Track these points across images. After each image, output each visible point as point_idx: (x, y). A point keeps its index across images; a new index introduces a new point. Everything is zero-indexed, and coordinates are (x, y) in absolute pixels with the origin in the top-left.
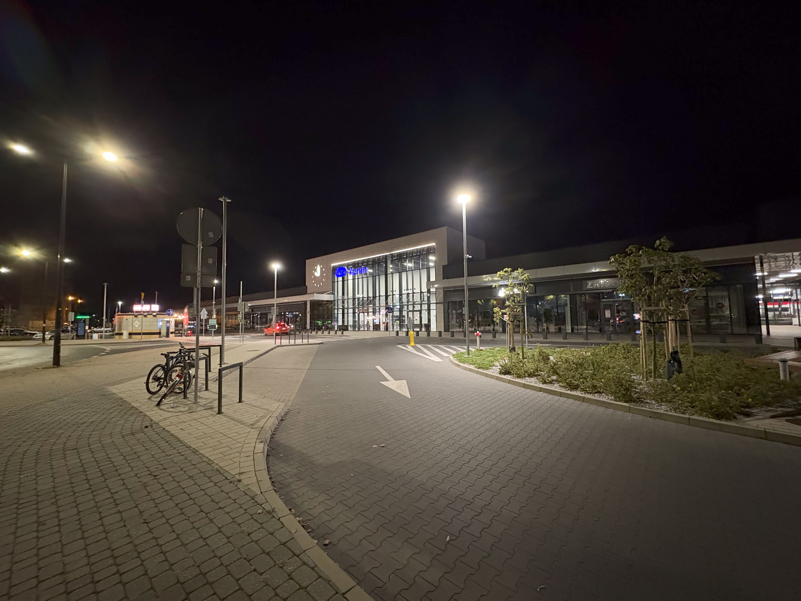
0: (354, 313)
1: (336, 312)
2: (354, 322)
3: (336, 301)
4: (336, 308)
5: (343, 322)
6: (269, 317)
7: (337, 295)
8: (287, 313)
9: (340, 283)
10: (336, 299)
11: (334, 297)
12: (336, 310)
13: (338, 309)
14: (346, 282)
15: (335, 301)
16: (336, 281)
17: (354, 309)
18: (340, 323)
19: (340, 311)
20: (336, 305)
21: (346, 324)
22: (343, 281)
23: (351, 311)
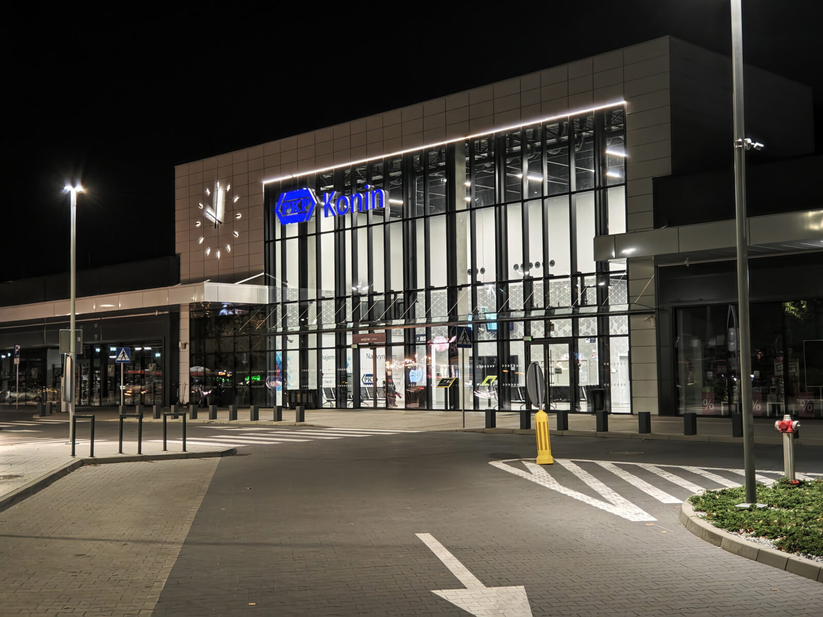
0: (340, 347)
1: (279, 346)
2: (341, 377)
3: (279, 307)
4: (280, 330)
5: (304, 377)
6: (52, 361)
7: (284, 286)
8: (113, 349)
9: (293, 247)
10: (279, 299)
11: (273, 294)
12: (279, 339)
13: (285, 334)
14: (312, 241)
15: (273, 305)
16: (278, 236)
17: (340, 333)
18: (293, 383)
19: (294, 342)
20: (279, 320)
21: (312, 385)
22: (303, 237)
23: (329, 340)
